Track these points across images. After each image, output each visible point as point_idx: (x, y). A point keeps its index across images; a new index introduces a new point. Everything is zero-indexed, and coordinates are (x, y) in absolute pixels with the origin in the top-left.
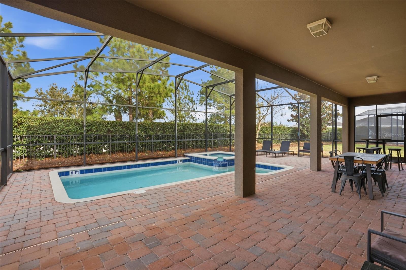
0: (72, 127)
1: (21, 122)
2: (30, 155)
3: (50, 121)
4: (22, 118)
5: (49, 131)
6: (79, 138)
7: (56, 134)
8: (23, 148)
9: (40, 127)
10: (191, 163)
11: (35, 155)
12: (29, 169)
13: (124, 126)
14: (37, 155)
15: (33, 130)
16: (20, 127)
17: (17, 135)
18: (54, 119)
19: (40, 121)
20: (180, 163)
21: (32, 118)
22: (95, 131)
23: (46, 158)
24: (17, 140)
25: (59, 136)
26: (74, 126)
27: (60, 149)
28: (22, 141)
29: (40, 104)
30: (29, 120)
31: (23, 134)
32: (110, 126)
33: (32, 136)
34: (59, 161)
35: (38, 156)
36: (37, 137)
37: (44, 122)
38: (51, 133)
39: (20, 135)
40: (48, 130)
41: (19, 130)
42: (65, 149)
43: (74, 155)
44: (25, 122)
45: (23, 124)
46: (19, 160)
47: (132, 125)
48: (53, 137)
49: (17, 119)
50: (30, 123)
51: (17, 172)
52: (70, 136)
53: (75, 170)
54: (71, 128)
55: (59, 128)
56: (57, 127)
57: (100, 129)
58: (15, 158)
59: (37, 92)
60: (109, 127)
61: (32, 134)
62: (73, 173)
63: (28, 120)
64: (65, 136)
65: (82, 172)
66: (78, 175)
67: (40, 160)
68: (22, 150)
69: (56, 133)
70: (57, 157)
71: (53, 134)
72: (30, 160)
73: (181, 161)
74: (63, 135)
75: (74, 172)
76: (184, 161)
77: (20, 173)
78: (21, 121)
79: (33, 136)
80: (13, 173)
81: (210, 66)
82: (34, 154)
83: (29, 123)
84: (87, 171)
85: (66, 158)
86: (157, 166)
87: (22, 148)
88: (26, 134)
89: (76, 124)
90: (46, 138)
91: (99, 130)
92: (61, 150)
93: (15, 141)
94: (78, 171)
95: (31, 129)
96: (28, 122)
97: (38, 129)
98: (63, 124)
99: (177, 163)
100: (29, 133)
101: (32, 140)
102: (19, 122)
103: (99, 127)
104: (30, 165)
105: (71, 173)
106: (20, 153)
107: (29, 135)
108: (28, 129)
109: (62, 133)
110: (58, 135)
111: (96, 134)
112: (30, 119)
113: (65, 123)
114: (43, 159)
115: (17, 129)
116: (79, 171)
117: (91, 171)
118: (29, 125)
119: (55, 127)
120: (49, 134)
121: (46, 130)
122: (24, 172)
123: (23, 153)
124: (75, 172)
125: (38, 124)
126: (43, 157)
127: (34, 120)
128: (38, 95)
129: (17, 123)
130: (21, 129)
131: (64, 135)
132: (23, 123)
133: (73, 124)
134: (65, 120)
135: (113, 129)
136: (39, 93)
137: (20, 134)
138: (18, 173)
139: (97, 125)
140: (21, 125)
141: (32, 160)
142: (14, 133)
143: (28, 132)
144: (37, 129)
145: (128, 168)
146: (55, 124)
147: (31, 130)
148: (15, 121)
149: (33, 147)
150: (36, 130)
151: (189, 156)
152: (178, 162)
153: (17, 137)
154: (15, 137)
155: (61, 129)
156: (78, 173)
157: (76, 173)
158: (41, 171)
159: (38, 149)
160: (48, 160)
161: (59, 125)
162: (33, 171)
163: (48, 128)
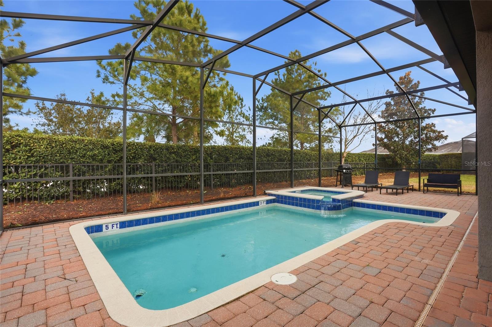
0: (97, 152)
1: (17, 143)
2: (32, 196)
3: (64, 142)
4: (18, 137)
5: (61, 158)
6: (107, 169)
7: (74, 163)
8: (20, 186)
9: (48, 152)
10: (276, 204)
11: (40, 196)
12: (33, 223)
13: (173, 151)
14: (42, 195)
15: (37, 156)
16: (15, 150)
17: (10, 164)
18: (69, 138)
19: (47, 142)
20: (263, 205)
21: (34, 137)
22: (131, 158)
23: (57, 201)
24: (10, 172)
25: (77, 165)
26: (100, 150)
27: (79, 185)
28: (19, 174)
29: (41, 123)
30: (30, 139)
31: (20, 162)
32: (153, 150)
33: (35, 165)
34: (79, 204)
35: (45, 197)
36: (42, 167)
37: (54, 143)
38: (66, 161)
39: (15, 164)
40: (60, 156)
41: (13, 156)
42: (86, 185)
43: (100, 195)
44: (24, 143)
45: (19, 147)
46: (14, 205)
47: (183, 149)
48: (68, 167)
49: (10, 137)
50: (32, 145)
51: (11, 228)
52: (94, 165)
53: (111, 223)
54: (95, 152)
55: (78, 153)
56: (75, 151)
57: (139, 155)
58: (7, 201)
59: (37, 106)
60: (152, 152)
61: (35, 162)
62: (108, 227)
63: (28, 139)
64: (87, 166)
65: (123, 225)
66: (117, 231)
67: (47, 204)
68: (18, 188)
69: (73, 161)
70: (74, 198)
71: (69, 162)
72: (32, 204)
73: (264, 202)
74: (84, 164)
75: (110, 226)
76: (268, 202)
77: (16, 229)
78: (17, 141)
79: (37, 166)
80: (3, 231)
81: (275, 73)
82: (38, 195)
83: (30, 145)
84: (131, 224)
85: (88, 199)
86: (233, 211)
87: (19, 184)
88: (24, 162)
89: (104, 147)
90: (58, 169)
91: (137, 156)
92: (81, 188)
93: (8, 173)
94: (117, 224)
95: (33, 154)
96: (29, 143)
97: (44, 154)
98: (84, 147)
99: (259, 205)
100: (29, 161)
101: (35, 172)
102: (14, 143)
103: (137, 152)
104: (32, 212)
105: (106, 227)
106: (16, 193)
107: (30, 163)
108: (28, 154)
109: (82, 161)
110: (76, 163)
111: (133, 163)
112: (32, 139)
113: (87, 145)
114: (52, 202)
115: (11, 154)
116: (119, 223)
117: (138, 222)
118: (29, 148)
119: (71, 151)
120: (61, 163)
121: (56, 156)
122: (23, 228)
123: (20, 193)
124: (112, 225)
125: (44, 146)
126: (52, 198)
127: (39, 141)
128: (39, 110)
129: (10, 145)
130: (17, 154)
131: (86, 164)
132: (20, 144)
133: (99, 146)
134: (86, 141)
135: (157, 156)
136: (41, 108)
137: (14, 162)
138: (13, 230)
139: (135, 149)
140: (17, 148)
141: (36, 203)
142: (6, 161)
143: (29, 159)
144: (42, 154)
145: (192, 216)
146: (71, 147)
147: (32, 156)
148: (7, 141)
149: (36, 183)
150: (42, 156)
151: (274, 194)
152: (260, 203)
153: (9, 167)
154: (7, 167)
155: (81, 155)
156: (117, 228)
157: (113, 227)
158: (54, 225)
159: (45, 186)
160: (60, 203)
161: (77, 148)
162: (40, 226)
163: (61, 154)
